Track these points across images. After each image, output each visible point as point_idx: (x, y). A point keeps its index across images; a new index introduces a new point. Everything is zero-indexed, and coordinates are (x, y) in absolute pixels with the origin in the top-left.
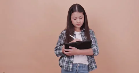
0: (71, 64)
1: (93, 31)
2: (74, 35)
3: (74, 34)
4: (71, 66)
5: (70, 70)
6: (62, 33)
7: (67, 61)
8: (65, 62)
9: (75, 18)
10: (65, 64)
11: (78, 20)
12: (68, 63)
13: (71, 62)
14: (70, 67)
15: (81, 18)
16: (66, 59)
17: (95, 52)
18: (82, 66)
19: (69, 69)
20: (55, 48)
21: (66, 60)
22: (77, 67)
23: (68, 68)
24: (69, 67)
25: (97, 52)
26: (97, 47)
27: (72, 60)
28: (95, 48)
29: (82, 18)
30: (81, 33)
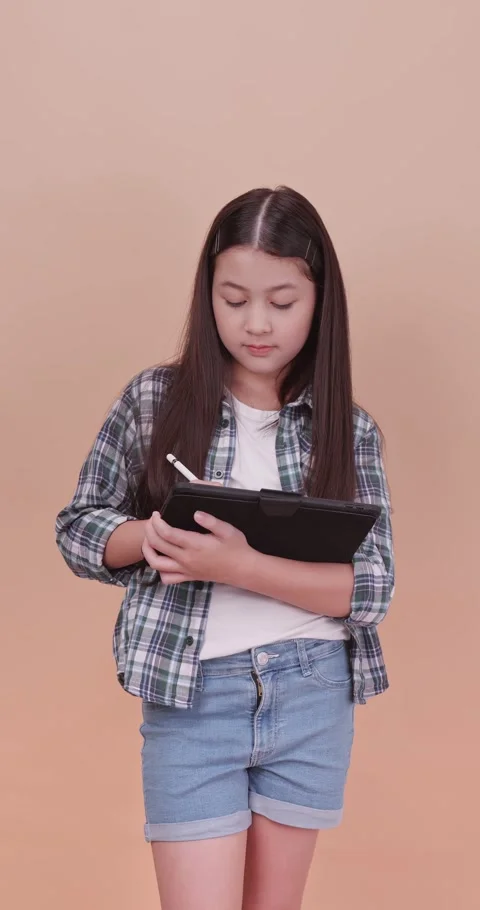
0: (189, 652)
1: (375, 427)
2: (225, 424)
3: (226, 414)
4: (187, 669)
5: (181, 704)
6: (128, 400)
7: (156, 634)
8: (145, 643)
9: (236, 295)
10: (141, 656)
11: (258, 316)
12: (165, 643)
13: (189, 641)
14: (177, 676)
15: (281, 297)
16: (153, 613)
17: (365, 604)
18: (290, 656)
19: (168, 692)
20: (63, 514)
21: (150, 627)
22: (255, 677)
23: (159, 687)
24: (170, 681)
25: (377, 605)
26: (386, 561)
27: (196, 623)
28: (378, 570)
29: (286, 307)
30: (278, 426)
